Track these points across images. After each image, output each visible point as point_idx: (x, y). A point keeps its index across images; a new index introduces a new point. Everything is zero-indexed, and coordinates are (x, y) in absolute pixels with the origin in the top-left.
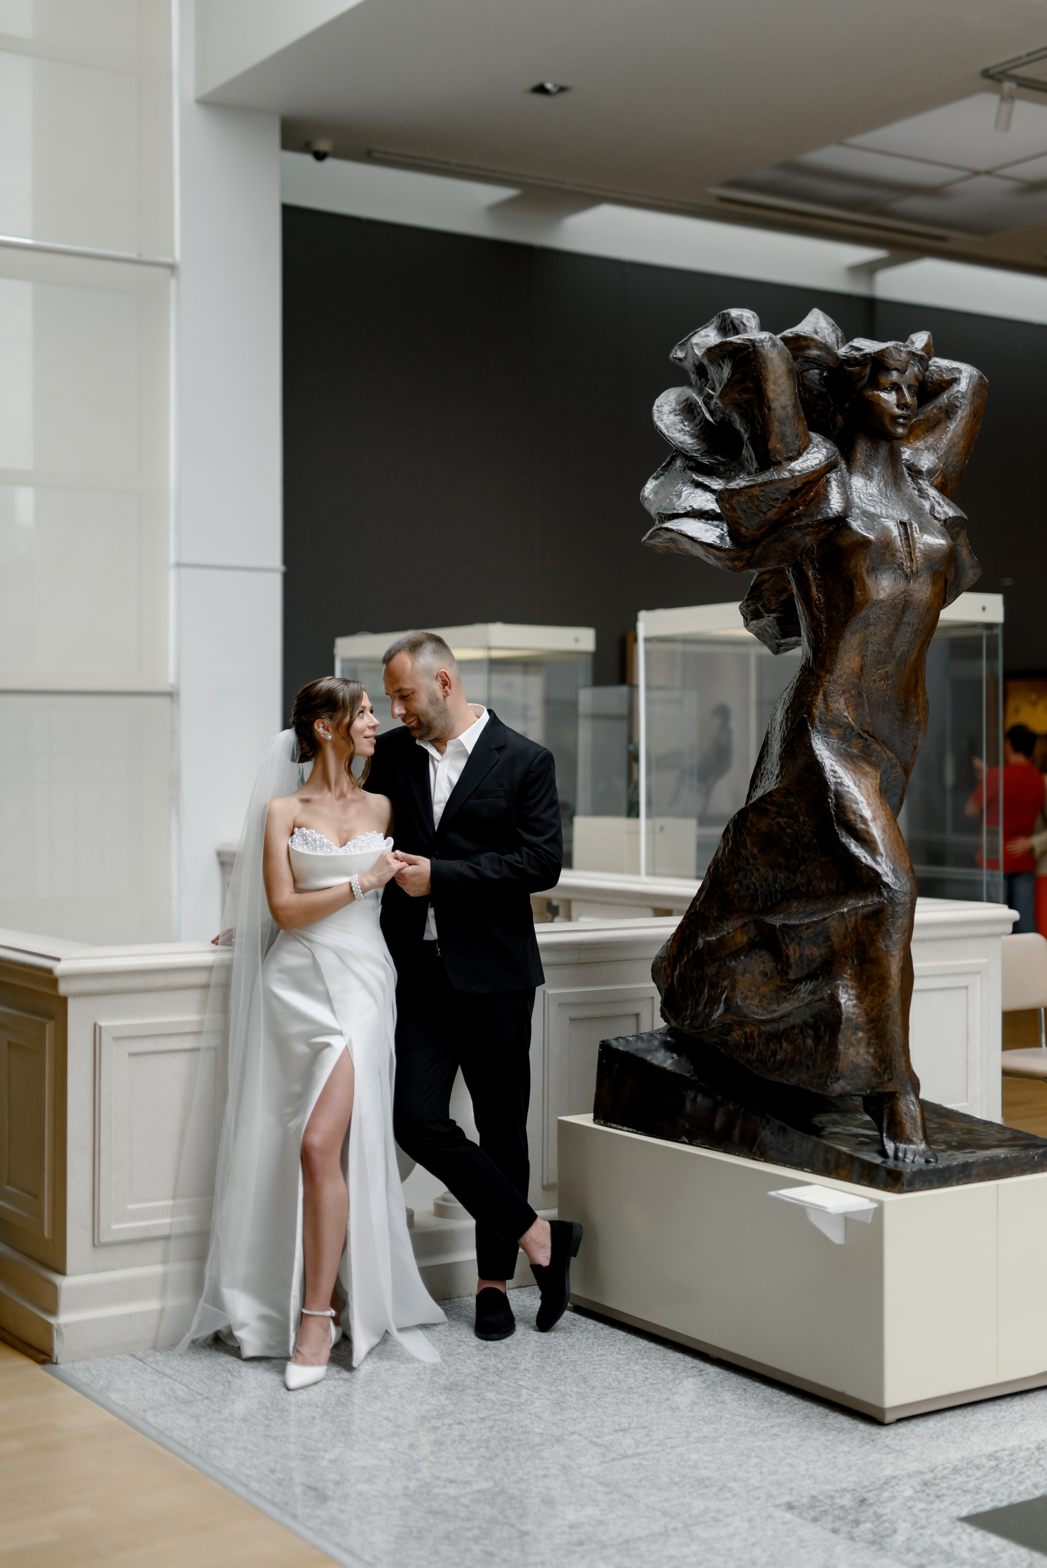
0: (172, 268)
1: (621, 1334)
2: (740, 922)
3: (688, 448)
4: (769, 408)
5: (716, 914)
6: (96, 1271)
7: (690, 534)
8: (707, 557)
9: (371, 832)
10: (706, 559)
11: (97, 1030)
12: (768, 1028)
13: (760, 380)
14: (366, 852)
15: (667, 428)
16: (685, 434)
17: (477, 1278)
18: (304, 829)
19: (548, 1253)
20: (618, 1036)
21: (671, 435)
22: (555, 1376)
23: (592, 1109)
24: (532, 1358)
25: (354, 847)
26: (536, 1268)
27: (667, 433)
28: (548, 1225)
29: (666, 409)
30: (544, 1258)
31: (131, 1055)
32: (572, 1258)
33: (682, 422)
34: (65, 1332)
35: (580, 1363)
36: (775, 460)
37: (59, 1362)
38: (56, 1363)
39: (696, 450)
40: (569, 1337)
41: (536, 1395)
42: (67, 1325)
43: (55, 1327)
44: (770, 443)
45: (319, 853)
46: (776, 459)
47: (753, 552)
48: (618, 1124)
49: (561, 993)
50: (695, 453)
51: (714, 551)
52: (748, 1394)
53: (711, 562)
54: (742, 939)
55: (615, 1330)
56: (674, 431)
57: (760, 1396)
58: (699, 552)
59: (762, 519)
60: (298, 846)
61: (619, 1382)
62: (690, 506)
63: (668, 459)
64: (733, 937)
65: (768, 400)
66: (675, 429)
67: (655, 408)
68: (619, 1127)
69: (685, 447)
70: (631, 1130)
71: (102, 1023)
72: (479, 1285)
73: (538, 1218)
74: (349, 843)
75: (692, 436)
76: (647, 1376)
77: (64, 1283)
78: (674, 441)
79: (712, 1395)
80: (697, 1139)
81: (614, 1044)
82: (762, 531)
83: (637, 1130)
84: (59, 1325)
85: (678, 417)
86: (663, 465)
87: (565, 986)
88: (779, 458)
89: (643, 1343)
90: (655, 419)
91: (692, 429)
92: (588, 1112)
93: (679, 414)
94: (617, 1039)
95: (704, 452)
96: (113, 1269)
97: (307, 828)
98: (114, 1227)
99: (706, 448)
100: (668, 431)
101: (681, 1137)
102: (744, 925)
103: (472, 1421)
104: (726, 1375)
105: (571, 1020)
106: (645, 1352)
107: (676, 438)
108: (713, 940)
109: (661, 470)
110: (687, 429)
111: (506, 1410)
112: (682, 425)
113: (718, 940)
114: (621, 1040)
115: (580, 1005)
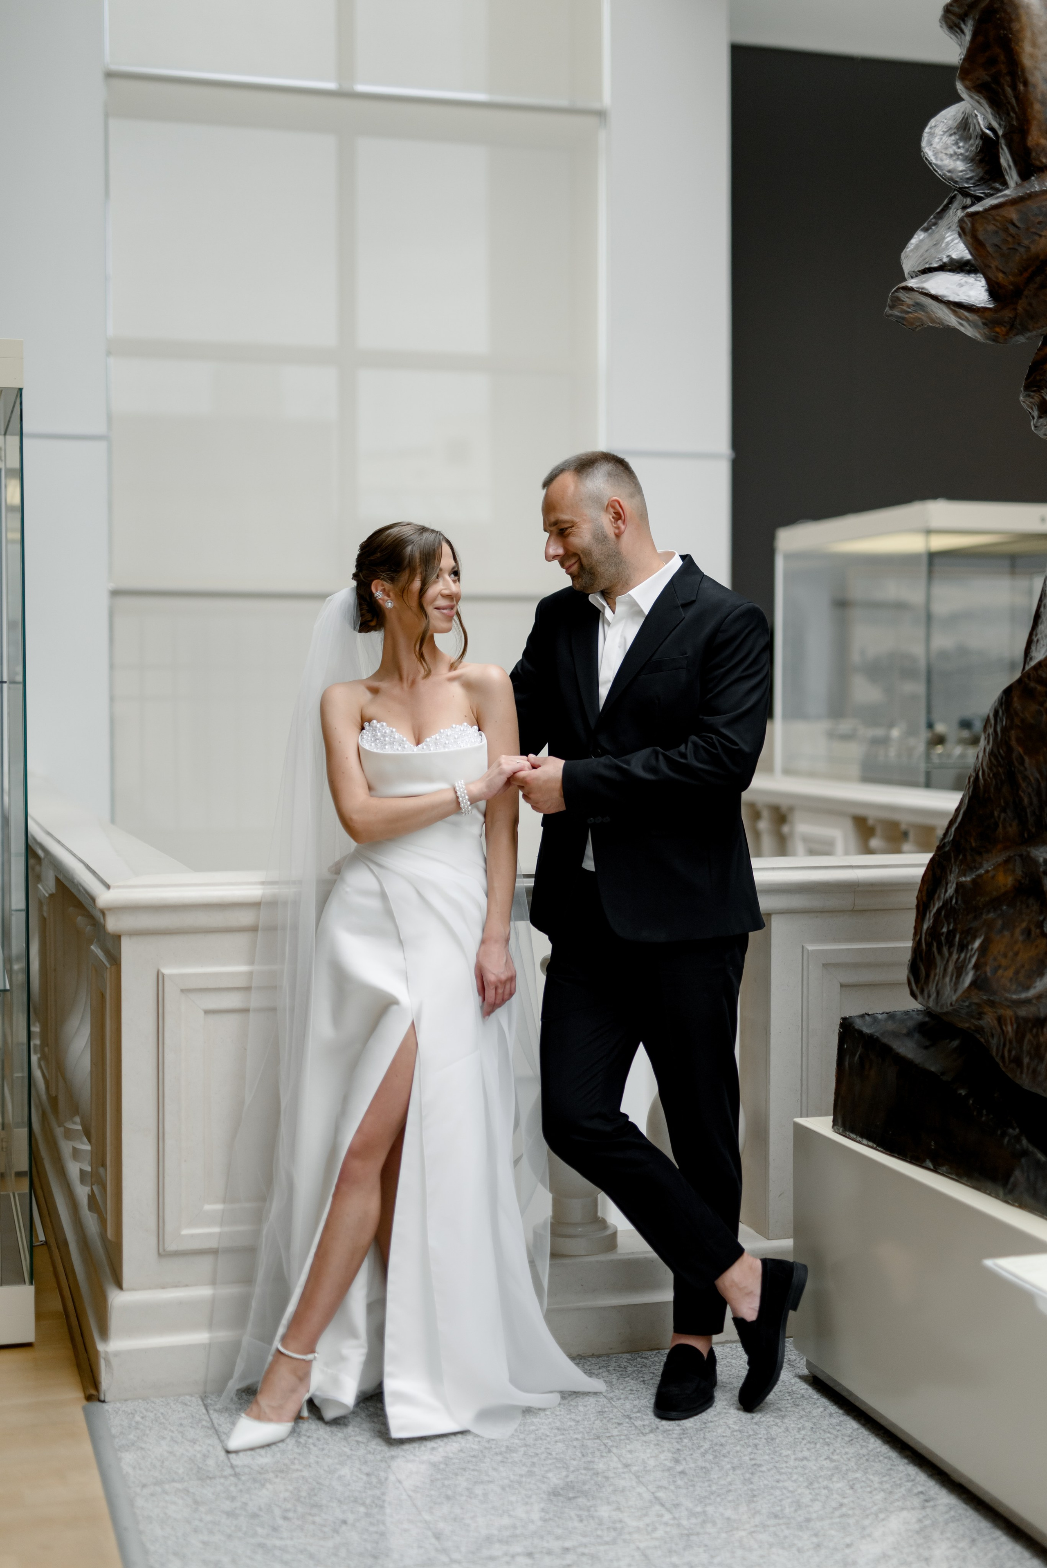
0: (601, 114)
1: (851, 1425)
2: (1001, 859)
3: (958, 177)
4: (1026, 83)
5: (974, 844)
6: (163, 1287)
7: (933, 292)
8: (961, 324)
9: (461, 724)
10: (962, 329)
11: (160, 978)
12: (1023, 1012)
13: (1010, 40)
14: (452, 749)
15: (936, 155)
16: (958, 159)
17: (672, 1330)
18: (375, 721)
19: (756, 1303)
20: (863, 1012)
21: (939, 163)
22: (714, 1488)
23: (832, 1112)
24: (703, 1454)
25: (436, 744)
26: (739, 1322)
27: (934, 161)
28: (759, 1264)
29: (939, 131)
30: (750, 1309)
31: (207, 1012)
32: (791, 1313)
33: (956, 143)
34: (114, 1362)
35: (764, 1469)
36: (1038, 163)
37: (106, 1400)
38: (104, 1402)
39: (968, 179)
40: (776, 1425)
41: (667, 1517)
42: (117, 1354)
43: (102, 1355)
44: (1030, 138)
45: (388, 750)
46: (1041, 162)
47: (1015, 309)
48: (856, 1135)
49: (826, 950)
50: (967, 183)
51: (966, 314)
52: (974, 1549)
53: (969, 334)
54: (1005, 881)
55: (848, 1418)
56: (944, 157)
57: (990, 1555)
58: (951, 319)
59: (1025, 257)
60: (367, 742)
61: (798, 1505)
62: (948, 256)
63: (945, 202)
64: (993, 877)
65: (1023, 70)
66: (946, 154)
67: (927, 130)
68: (859, 1139)
69: (954, 176)
70: (870, 1144)
71: (166, 971)
72: (673, 1339)
73: (745, 1254)
74: (428, 739)
75: (966, 159)
76: (845, 1501)
77: (118, 1300)
78: (941, 170)
79: (918, 1546)
80: (943, 1165)
81: (859, 1024)
82: (1026, 275)
83: (878, 1145)
84: (106, 1353)
85: (953, 138)
86: (938, 210)
87: (835, 940)
88: (1044, 160)
89: (875, 1444)
90: (924, 144)
91: (967, 151)
92: (827, 1115)
93: (955, 133)
94: (862, 1016)
95: (978, 181)
96: (187, 1286)
97: (379, 722)
98: (185, 1232)
99: (981, 175)
100: (936, 158)
101: (924, 1161)
102: (1007, 862)
103: (549, 1553)
104: (961, 1511)
105: (842, 986)
106: (867, 1460)
107: (945, 165)
108: (966, 881)
109: (934, 217)
110: (961, 151)
111: (607, 1539)
112: (955, 148)
113: (974, 881)
114: (867, 1018)
115: (856, 966)
